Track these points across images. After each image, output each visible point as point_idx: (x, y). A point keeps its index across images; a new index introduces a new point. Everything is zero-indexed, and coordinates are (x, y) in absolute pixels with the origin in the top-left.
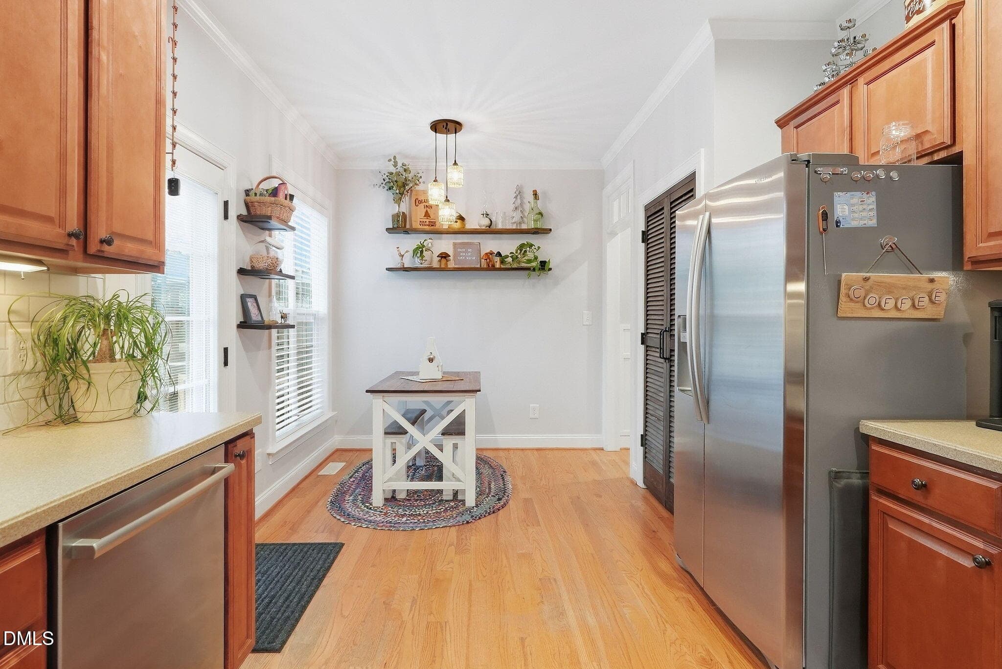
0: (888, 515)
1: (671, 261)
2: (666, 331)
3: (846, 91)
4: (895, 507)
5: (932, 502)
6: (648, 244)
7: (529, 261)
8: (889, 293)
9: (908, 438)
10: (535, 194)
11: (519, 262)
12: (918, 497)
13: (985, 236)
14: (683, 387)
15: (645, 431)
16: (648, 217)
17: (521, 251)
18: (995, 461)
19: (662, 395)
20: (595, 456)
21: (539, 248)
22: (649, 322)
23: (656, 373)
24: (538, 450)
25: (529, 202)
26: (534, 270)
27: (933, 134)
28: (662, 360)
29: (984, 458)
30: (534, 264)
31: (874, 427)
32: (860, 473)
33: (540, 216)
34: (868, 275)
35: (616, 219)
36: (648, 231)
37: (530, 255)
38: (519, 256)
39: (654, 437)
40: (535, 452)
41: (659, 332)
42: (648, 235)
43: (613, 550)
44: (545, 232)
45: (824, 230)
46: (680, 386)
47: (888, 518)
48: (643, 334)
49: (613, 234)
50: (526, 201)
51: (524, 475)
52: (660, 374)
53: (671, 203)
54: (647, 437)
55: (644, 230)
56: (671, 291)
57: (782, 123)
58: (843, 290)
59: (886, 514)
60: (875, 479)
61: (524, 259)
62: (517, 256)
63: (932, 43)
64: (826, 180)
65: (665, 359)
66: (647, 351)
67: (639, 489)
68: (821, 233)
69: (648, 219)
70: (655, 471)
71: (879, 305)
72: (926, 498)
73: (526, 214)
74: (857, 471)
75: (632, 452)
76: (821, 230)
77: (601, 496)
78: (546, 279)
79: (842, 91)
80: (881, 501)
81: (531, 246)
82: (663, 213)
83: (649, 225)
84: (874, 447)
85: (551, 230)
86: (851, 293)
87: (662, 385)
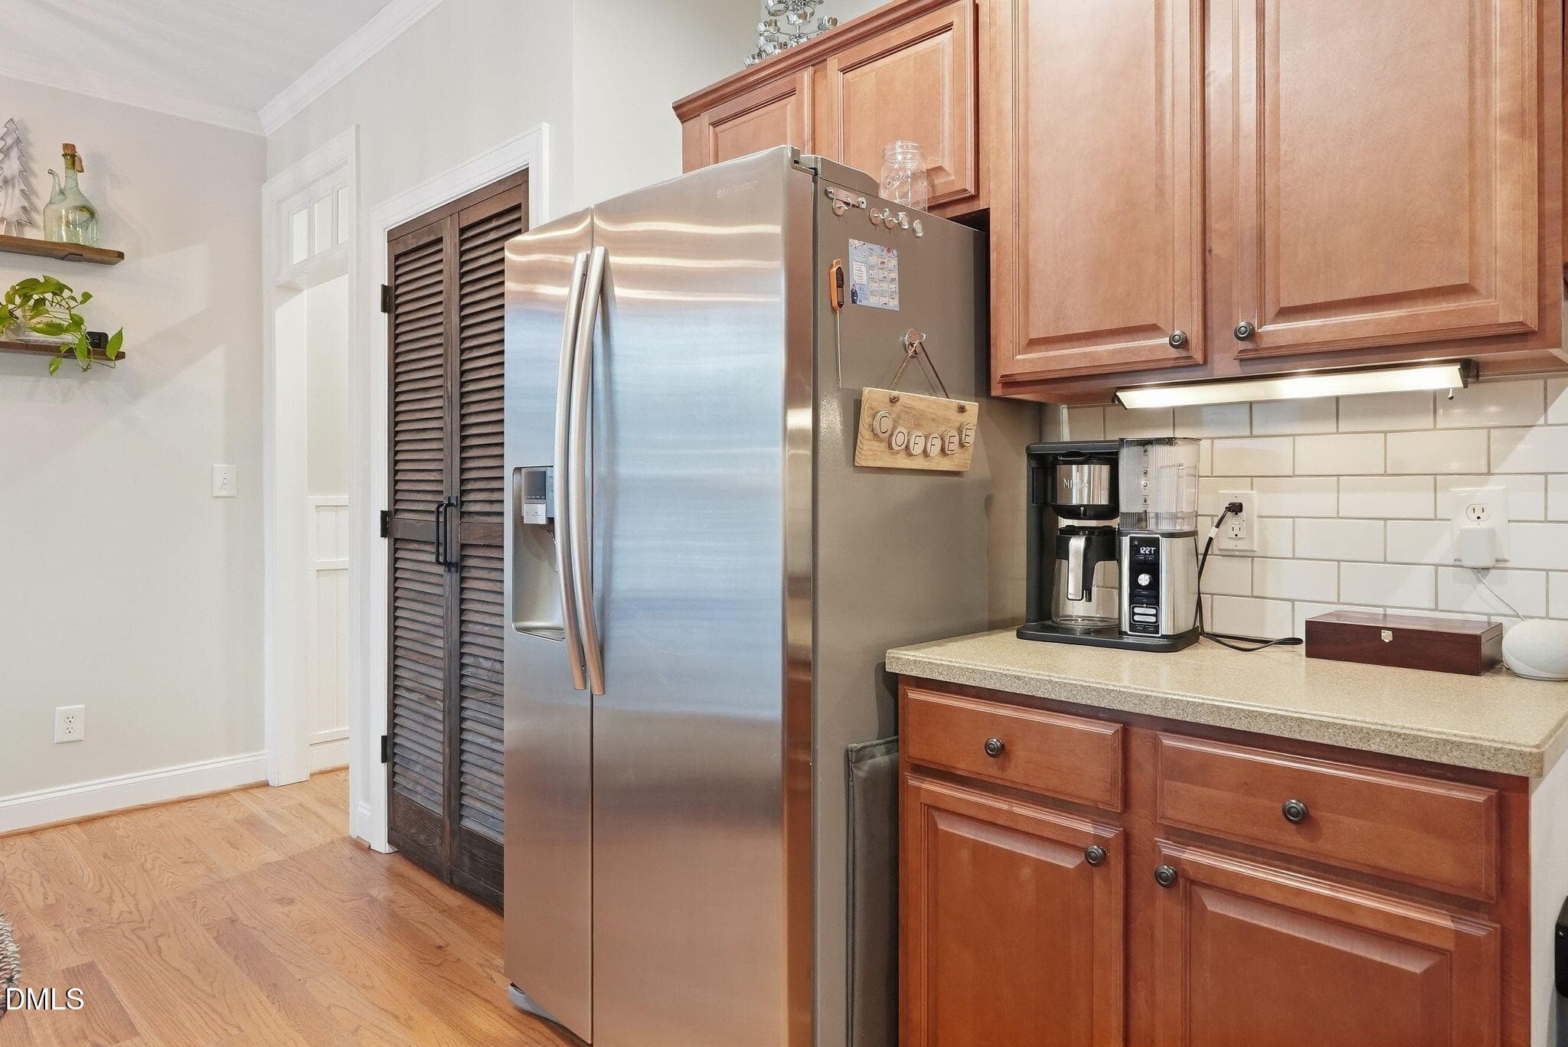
0: (938, 809)
1: (461, 354)
2: (450, 504)
3: (806, 75)
4: (949, 792)
5: (1015, 773)
6: (397, 316)
7: (55, 329)
8: (918, 426)
9: (974, 671)
10: (71, 156)
11: (18, 329)
12: (989, 769)
13: (1024, 342)
14: (528, 620)
15: (392, 724)
16: (397, 258)
17: (26, 298)
18: (1112, 691)
19: (440, 643)
20: (251, 805)
21: (87, 296)
22: (401, 486)
23: (422, 597)
24: (82, 822)
25: (51, 172)
26: (70, 353)
27: (948, 174)
28: (440, 570)
29: (1095, 689)
30: (70, 338)
31: (908, 660)
32: (884, 743)
33: (86, 215)
34: (895, 393)
35: (299, 254)
36: (397, 287)
37: (58, 314)
38: (18, 313)
39: (414, 737)
40: (76, 829)
41: (433, 508)
42: (397, 297)
43: (357, 1029)
44: (106, 258)
45: (840, 306)
46: (519, 621)
47: (935, 814)
48: (384, 515)
49: (291, 289)
50: (39, 167)
51: (51, 900)
52: (434, 599)
53: (463, 231)
54: (398, 740)
55: (386, 284)
56: (461, 420)
57: (685, 111)
58: (865, 418)
59: (935, 808)
60: (916, 749)
61: (40, 321)
62: (11, 313)
63: (948, 28)
64: (840, 212)
65: (447, 564)
66: (396, 550)
67: (379, 858)
68: (834, 310)
69: (398, 261)
70: (422, 813)
71: (907, 447)
72: (1003, 768)
73: (41, 204)
74: (878, 742)
75: (355, 777)
76: (835, 304)
77: (291, 902)
78: (110, 380)
79: (798, 75)
80: (925, 786)
81: (58, 290)
82: (441, 250)
83: (400, 275)
84: (914, 695)
85: (121, 255)
86: (876, 424)
87: (438, 621)
